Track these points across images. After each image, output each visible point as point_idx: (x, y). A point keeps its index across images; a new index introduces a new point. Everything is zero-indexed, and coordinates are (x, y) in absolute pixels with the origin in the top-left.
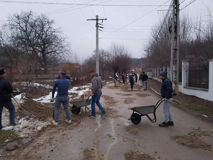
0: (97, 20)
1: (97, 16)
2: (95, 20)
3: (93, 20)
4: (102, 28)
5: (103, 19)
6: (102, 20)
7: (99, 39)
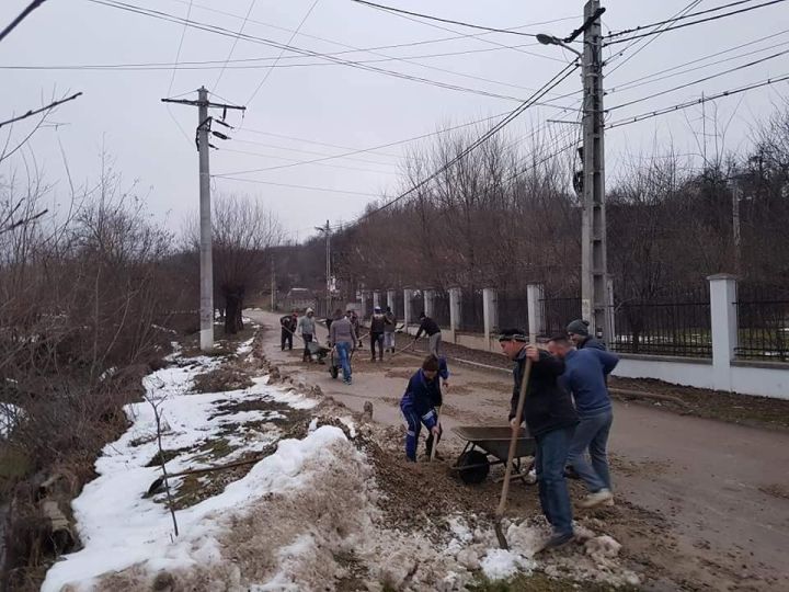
0: (203, 104)
1: (203, 92)
2: (193, 103)
3: (185, 102)
4: (224, 137)
5: (225, 107)
6: (222, 109)
7: (211, 179)
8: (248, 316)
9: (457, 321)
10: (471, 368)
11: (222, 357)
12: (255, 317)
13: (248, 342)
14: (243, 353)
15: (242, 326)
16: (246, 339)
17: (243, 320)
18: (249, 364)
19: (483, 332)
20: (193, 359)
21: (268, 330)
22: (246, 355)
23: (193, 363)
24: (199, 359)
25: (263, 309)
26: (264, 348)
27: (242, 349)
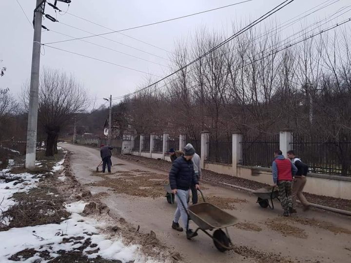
8: (60, 146)
9: (206, 154)
10: (233, 189)
11: (40, 175)
12: (64, 147)
13: (61, 163)
14: (57, 171)
15: (57, 152)
16: (59, 160)
17: (58, 148)
18: (61, 183)
19: (231, 162)
20: (18, 175)
21: (72, 154)
22: (59, 173)
23: (17, 178)
24: (23, 175)
25: (68, 142)
26: (72, 167)
27: (57, 168)
